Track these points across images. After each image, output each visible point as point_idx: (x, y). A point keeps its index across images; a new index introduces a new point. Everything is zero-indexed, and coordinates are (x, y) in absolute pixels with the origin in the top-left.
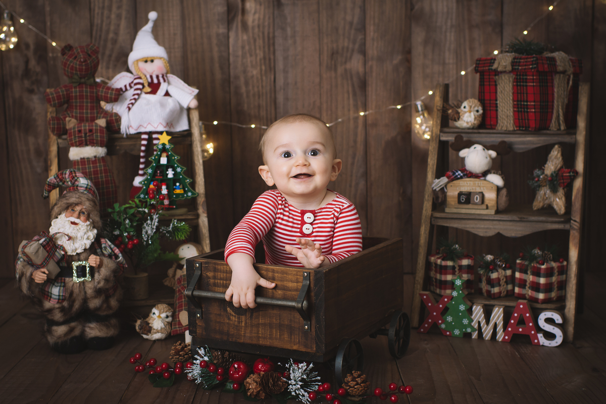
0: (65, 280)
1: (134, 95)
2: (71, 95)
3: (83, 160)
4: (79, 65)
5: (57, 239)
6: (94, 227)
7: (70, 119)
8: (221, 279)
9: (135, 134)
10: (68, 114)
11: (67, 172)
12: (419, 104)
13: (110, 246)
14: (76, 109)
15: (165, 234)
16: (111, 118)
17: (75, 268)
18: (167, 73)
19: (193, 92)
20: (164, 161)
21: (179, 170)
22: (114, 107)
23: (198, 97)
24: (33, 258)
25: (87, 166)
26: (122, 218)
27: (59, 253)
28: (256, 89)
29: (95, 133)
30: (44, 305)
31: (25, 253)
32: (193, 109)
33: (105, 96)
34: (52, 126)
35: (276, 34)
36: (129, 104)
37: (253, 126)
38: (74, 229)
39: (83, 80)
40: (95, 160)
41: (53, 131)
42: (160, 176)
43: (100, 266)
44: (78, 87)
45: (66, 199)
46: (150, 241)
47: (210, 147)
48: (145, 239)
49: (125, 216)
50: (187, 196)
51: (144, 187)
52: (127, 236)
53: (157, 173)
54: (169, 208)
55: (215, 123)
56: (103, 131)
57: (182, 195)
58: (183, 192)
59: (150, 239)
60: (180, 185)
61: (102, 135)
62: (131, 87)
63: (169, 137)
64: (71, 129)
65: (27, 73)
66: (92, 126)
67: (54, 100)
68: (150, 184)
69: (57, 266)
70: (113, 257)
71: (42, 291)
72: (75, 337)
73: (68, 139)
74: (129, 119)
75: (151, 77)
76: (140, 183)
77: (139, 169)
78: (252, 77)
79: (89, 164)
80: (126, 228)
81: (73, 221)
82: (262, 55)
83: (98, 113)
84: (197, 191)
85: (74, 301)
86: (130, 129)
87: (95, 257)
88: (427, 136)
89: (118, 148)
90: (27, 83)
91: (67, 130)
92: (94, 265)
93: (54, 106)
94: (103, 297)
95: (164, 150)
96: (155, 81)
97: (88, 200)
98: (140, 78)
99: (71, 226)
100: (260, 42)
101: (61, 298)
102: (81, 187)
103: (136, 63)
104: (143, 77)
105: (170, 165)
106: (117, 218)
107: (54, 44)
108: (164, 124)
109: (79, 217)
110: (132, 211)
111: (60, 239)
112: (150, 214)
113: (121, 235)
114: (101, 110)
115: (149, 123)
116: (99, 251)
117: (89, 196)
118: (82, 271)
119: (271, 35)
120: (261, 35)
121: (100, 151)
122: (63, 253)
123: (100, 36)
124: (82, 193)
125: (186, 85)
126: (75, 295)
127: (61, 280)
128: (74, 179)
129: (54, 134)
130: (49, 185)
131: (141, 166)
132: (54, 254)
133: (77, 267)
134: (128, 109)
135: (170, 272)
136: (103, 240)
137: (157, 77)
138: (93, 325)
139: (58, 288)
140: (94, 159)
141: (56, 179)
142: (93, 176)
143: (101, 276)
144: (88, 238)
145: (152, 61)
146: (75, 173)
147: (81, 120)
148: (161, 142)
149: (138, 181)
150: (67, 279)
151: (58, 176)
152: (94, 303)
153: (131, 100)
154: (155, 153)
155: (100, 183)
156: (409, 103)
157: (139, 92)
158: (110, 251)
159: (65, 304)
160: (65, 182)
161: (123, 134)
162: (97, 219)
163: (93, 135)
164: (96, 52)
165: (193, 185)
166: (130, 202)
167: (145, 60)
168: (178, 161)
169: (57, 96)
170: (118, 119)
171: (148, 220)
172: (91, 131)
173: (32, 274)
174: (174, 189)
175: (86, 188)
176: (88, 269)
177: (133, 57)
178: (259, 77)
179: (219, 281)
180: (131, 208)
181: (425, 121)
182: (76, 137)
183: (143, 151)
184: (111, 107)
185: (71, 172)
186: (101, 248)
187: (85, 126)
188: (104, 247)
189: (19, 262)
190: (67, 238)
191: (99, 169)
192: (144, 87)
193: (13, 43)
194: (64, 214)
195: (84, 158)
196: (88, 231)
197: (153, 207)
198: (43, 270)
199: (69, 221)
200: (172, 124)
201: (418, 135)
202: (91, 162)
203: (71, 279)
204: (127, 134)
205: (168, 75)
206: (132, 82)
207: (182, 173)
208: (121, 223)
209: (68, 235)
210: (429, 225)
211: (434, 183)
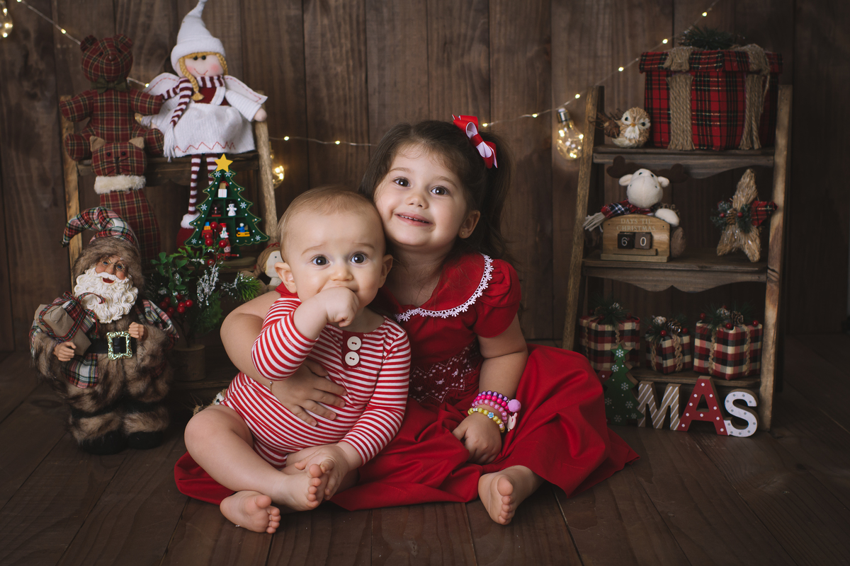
0: (97, 356)
1: (180, 104)
2: (95, 104)
3: (114, 193)
4: (106, 65)
5: (85, 302)
6: (134, 285)
7: (96, 137)
9: (183, 157)
10: (92, 131)
11: (95, 211)
12: (562, 111)
13: (155, 310)
14: (102, 124)
15: (227, 292)
16: (150, 137)
17: (110, 341)
18: (224, 74)
19: (260, 99)
20: (223, 193)
21: (243, 205)
22: (153, 121)
24: (55, 328)
25: (120, 202)
26: (171, 272)
27: (89, 321)
28: (341, 93)
29: (130, 157)
30: (69, 390)
31: (44, 321)
32: (260, 122)
33: (141, 106)
34: (70, 148)
35: (368, 17)
36: (173, 117)
37: (338, 142)
38: (107, 289)
39: (111, 85)
40: (131, 193)
41: (72, 155)
42: (218, 214)
43: (144, 337)
44: (104, 94)
45: (97, 249)
46: (207, 302)
47: (280, 171)
48: (201, 300)
49: (174, 269)
50: (255, 240)
51: (197, 230)
52: (176, 297)
53: (214, 210)
54: (230, 258)
55: (287, 138)
56: (141, 153)
57: (248, 239)
58: (249, 235)
59: (208, 300)
60: (244, 226)
61: (139, 159)
62: (176, 93)
63: (230, 162)
64: (97, 152)
65: (26, 71)
66: (126, 147)
67: (73, 112)
68: (204, 225)
69: (86, 337)
70: (161, 325)
71: (67, 372)
72: (111, 433)
73: (93, 165)
74: (175, 137)
75: (203, 79)
76: (191, 223)
77: (188, 204)
78: (336, 75)
79: (122, 199)
80: (176, 285)
81: (106, 277)
82: (349, 45)
83: (132, 129)
84: (268, 233)
85: (109, 385)
86: (177, 150)
87: (137, 325)
88: (573, 155)
89: (159, 176)
90: (26, 85)
91: (91, 153)
92: (137, 337)
93: (73, 120)
94: (148, 379)
95: (223, 178)
96: (209, 85)
97: (127, 249)
98: (188, 81)
99: (103, 284)
100: (346, 28)
101: (92, 380)
102: (116, 231)
103: (181, 60)
104: (192, 80)
105: (231, 199)
106: (163, 272)
107: (64, 31)
108: (223, 144)
109: (114, 273)
110: (184, 262)
111: (89, 302)
112: (207, 267)
113: (169, 295)
114: (136, 125)
115: (202, 143)
116: (141, 317)
117: (127, 244)
118: (119, 345)
119: (361, 19)
120: (347, 18)
121: (137, 181)
122: (94, 321)
123: (127, 20)
124: (118, 239)
125: (250, 90)
126: (111, 377)
127: (92, 356)
128: (105, 220)
129: (72, 159)
130: (70, 229)
131: (192, 201)
132: (82, 322)
133: (113, 339)
134: (172, 123)
136: (146, 303)
137: (212, 79)
138: (135, 416)
139: (89, 367)
140: (129, 192)
141: (80, 221)
142: (128, 216)
143: (145, 351)
144: (127, 301)
145: (204, 58)
146: (107, 213)
147: (110, 139)
148: (219, 168)
149: (187, 221)
150: (100, 355)
151: (82, 216)
152: (137, 387)
153: (176, 111)
154: (210, 183)
155: (138, 224)
156: (548, 111)
157: (187, 100)
158: (156, 317)
159: (98, 388)
160: (92, 224)
161: (167, 157)
162: (138, 274)
163: (126, 159)
164: (128, 46)
165: (262, 225)
166: (180, 250)
167: (194, 56)
168: (242, 193)
169: (76, 107)
170: (159, 137)
171: (204, 274)
172: (124, 154)
173: (53, 350)
174: (237, 232)
175: (122, 232)
176: (128, 342)
177: (177, 53)
178: (346, 76)
180: (181, 258)
181: (571, 134)
182: (104, 162)
183: (194, 181)
184: (149, 121)
185: (101, 210)
186: (144, 314)
187: (116, 148)
188: (148, 312)
189: (35, 334)
190: (99, 300)
191: (135, 205)
192: (193, 93)
193: (7, 31)
194: (94, 269)
195: (115, 191)
196: (126, 291)
197: (210, 256)
198: (68, 344)
199: (101, 277)
200: (232, 143)
201: (561, 154)
202: (125, 197)
203: (105, 355)
204: (172, 158)
205: (226, 77)
206: (177, 87)
207: (247, 209)
208: (168, 278)
209: (100, 297)
210: (580, 277)
211: (585, 220)
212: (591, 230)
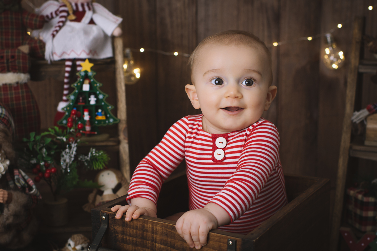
1: (59, 22)
6: (7, 158)
8: (130, 235)
9: (59, 61)
13: (23, 178)
15: (83, 162)
16: (35, 45)
18: (92, 2)
19: (117, 20)
21: (101, 97)
22: (41, 34)
23: (122, 26)
25: (9, 92)
26: (38, 148)
28: (179, 20)
29: (18, 59)
32: (117, 37)
33: (29, 23)
36: (54, 31)
37: (176, 54)
39: (8, 7)
40: (18, 86)
42: (82, 102)
43: (8, 201)
44: (3, 14)
46: (68, 169)
47: (137, 72)
48: (64, 167)
50: (109, 122)
51: (67, 113)
52: (44, 165)
53: (80, 100)
54: (90, 134)
55: (142, 50)
56: (26, 57)
57: (104, 121)
58: (105, 118)
59: (69, 167)
60: (102, 112)
61: (25, 61)
62: (57, 15)
63: (91, 65)
66: (15, 52)
68: (72, 110)
70: (27, 189)
74: (53, 46)
75: (76, 5)
76: (63, 109)
77: (63, 95)
78: (176, 9)
79: (11, 90)
80: (43, 157)
83: (23, 39)
84: (119, 117)
86: (54, 55)
87: (2, 192)
88: (335, 66)
92: (2, 201)
95: (86, 76)
96: (80, 9)
98: (65, 6)
104: (68, 4)
105: (92, 91)
108: (87, 51)
112: (68, 142)
113: (38, 164)
115: (73, 51)
116: (10, 183)
125: (110, 14)
131: (65, 92)
134: (52, 36)
135: (91, 197)
136: (16, 172)
137: (83, 5)
140: (16, 85)
143: (10, 212)
148: (84, 69)
153: (56, 27)
154: (78, 80)
155: (20, 110)
156: (319, 36)
157: (63, 19)
158: (24, 183)
161: (48, 61)
162: (9, 150)
163: (15, 61)
165: (115, 111)
166: (50, 129)
168: (101, 88)
170: (43, 45)
171: (66, 148)
172: (13, 57)
174: (96, 116)
178: (183, 9)
179: (128, 238)
180: (49, 136)
183: (67, 78)
184: (37, 34)
187: (8, 53)
188: (17, 179)
191: (21, 95)
192: (69, 14)
200: (95, 52)
201: (326, 65)
202: (13, 88)
204: (51, 61)
205: (94, 3)
206: (58, 10)
207: (104, 100)
208: (37, 152)
211: (353, 115)
212: (358, 122)
